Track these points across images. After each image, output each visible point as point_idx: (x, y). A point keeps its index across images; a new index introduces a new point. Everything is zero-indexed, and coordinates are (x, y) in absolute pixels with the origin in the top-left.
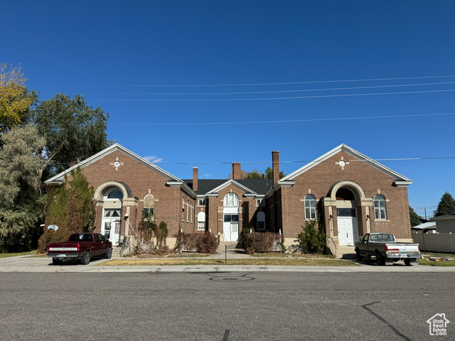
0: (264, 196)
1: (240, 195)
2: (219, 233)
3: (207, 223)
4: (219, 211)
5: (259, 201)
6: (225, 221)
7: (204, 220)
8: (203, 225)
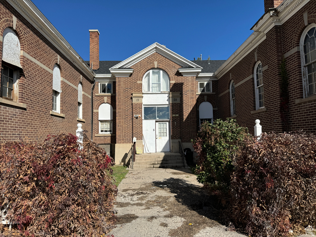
0: (211, 75)
1: (172, 73)
2: (135, 139)
3: (113, 121)
4: (135, 101)
5: (202, 85)
6: (145, 119)
7: (109, 118)
8: (107, 126)
